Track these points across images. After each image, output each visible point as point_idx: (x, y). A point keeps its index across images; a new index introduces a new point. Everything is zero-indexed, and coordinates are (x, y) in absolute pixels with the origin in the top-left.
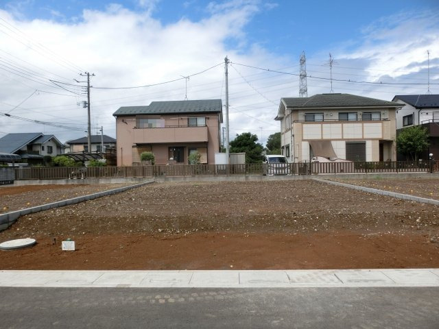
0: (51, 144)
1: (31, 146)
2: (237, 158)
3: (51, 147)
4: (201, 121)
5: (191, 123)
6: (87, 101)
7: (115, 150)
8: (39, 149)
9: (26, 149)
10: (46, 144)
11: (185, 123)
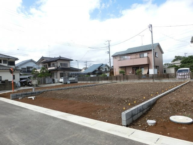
0: (106, 67)
1: (99, 68)
2: (170, 70)
3: (106, 68)
4: (146, 55)
5: (141, 56)
6: (109, 51)
7: (113, 69)
8: (102, 69)
9: (97, 70)
10: (104, 67)
11: (139, 56)
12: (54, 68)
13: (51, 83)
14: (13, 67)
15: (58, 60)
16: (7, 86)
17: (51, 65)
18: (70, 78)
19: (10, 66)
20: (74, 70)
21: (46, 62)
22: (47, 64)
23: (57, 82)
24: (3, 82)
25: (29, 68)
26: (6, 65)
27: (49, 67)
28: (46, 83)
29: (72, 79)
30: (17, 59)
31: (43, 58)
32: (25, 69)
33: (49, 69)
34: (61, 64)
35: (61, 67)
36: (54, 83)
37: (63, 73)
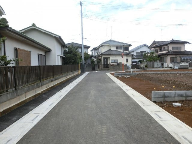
12: (164, 52)
13: (160, 68)
14: (127, 52)
15: (169, 43)
16: (121, 68)
17: (162, 49)
18: (181, 63)
19: (124, 51)
20: (189, 54)
21: (158, 46)
22: (158, 48)
23: (166, 66)
24: (118, 64)
25: (143, 53)
26: (122, 51)
27: (160, 51)
28: (155, 67)
29: (184, 64)
30: (130, 45)
31: (154, 43)
32: (139, 53)
33: (160, 53)
34: (173, 47)
35: (172, 51)
36: (163, 67)
37: (174, 58)
